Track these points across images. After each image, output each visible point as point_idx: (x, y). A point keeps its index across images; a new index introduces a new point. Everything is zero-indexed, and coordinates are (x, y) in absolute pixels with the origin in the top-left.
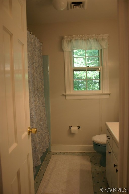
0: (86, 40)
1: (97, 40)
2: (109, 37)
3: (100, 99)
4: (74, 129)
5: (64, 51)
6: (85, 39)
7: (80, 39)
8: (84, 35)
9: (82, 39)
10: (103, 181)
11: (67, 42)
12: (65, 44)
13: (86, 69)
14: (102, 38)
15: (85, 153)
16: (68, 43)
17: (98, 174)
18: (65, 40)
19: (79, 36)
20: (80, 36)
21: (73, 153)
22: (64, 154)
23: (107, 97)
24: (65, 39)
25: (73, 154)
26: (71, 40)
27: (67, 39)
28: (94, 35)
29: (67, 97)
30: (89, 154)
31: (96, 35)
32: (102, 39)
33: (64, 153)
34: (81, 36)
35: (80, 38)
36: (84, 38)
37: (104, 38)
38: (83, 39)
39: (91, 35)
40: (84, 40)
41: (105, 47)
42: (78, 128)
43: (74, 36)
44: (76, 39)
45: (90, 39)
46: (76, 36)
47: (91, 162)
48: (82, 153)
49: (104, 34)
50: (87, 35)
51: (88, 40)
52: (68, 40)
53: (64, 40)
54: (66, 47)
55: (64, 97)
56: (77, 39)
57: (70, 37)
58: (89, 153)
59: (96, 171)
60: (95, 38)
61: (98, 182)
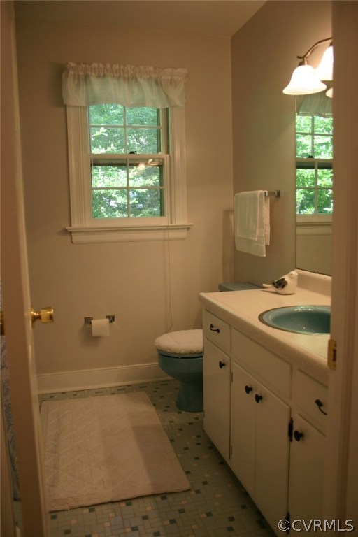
0: (131, 79)
1: (157, 82)
2: (187, 76)
3: (164, 240)
4: (100, 324)
5: (65, 107)
6: (126, 76)
7: (113, 76)
8: (125, 66)
9: (118, 75)
10: (198, 444)
11: (76, 82)
12: (70, 86)
13: (126, 159)
14: (169, 78)
15: (130, 387)
16: (78, 85)
17: (181, 429)
18: (70, 75)
19: (108, 66)
20: (112, 66)
21: (97, 391)
22: (74, 395)
23: (183, 234)
24: (71, 72)
25: (99, 392)
26: (86, 78)
27: (76, 73)
28: (151, 68)
29: (76, 238)
30: (142, 387)
31: (155, 69)
32: (171, 80)
33: (75, 393)
34: (116, 67)
35: (112, 74)
36: (124, 73)
37: (176, 78)
38: (119, 77)
39: (142, 67)
40: (124, 78)
41: (178, 103)
42: (111, 322)
43: (95, 65)
44: (102, 75)
45: (139, 79)
46: (101, 65)
47: (154, 405)
48: (122, 388)
49: (176, 68)
50: (133, 67)
51: (134, 80)
52: (79, 76)
53: (67, 76)
54: (74, 95)
55: (68, 237)
56: (104, 76)
57: (84, 66)
58: (142, 384)
59: (172, 424)
60: (153, 76)
61: (186, 449)
